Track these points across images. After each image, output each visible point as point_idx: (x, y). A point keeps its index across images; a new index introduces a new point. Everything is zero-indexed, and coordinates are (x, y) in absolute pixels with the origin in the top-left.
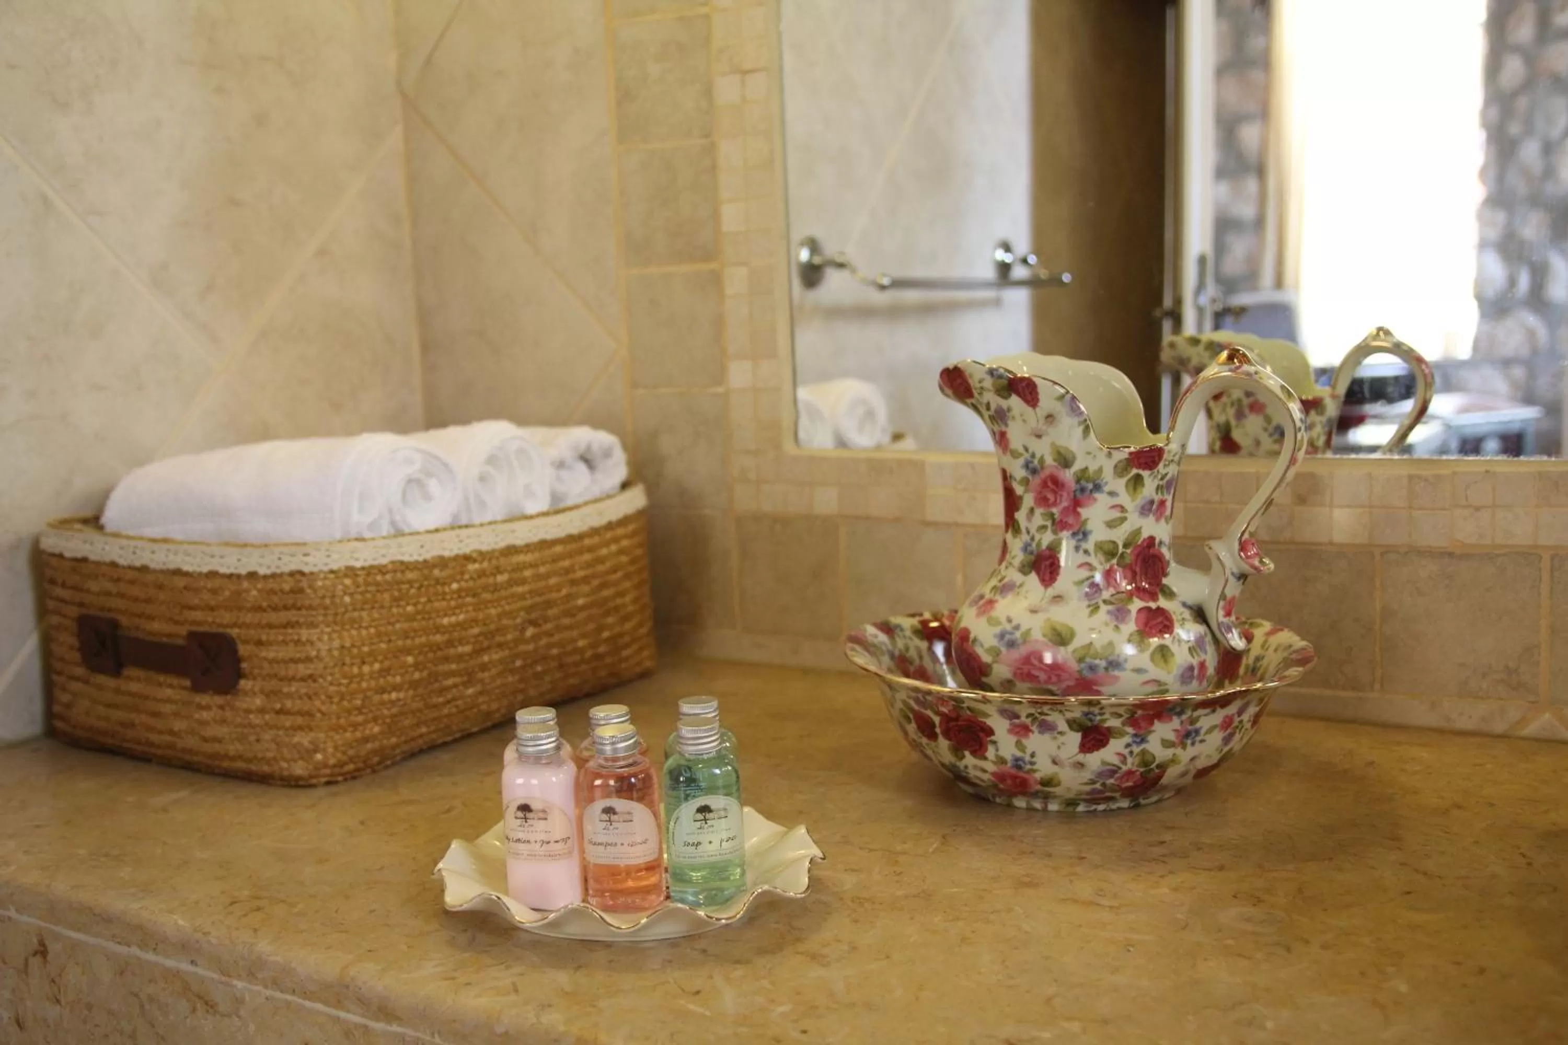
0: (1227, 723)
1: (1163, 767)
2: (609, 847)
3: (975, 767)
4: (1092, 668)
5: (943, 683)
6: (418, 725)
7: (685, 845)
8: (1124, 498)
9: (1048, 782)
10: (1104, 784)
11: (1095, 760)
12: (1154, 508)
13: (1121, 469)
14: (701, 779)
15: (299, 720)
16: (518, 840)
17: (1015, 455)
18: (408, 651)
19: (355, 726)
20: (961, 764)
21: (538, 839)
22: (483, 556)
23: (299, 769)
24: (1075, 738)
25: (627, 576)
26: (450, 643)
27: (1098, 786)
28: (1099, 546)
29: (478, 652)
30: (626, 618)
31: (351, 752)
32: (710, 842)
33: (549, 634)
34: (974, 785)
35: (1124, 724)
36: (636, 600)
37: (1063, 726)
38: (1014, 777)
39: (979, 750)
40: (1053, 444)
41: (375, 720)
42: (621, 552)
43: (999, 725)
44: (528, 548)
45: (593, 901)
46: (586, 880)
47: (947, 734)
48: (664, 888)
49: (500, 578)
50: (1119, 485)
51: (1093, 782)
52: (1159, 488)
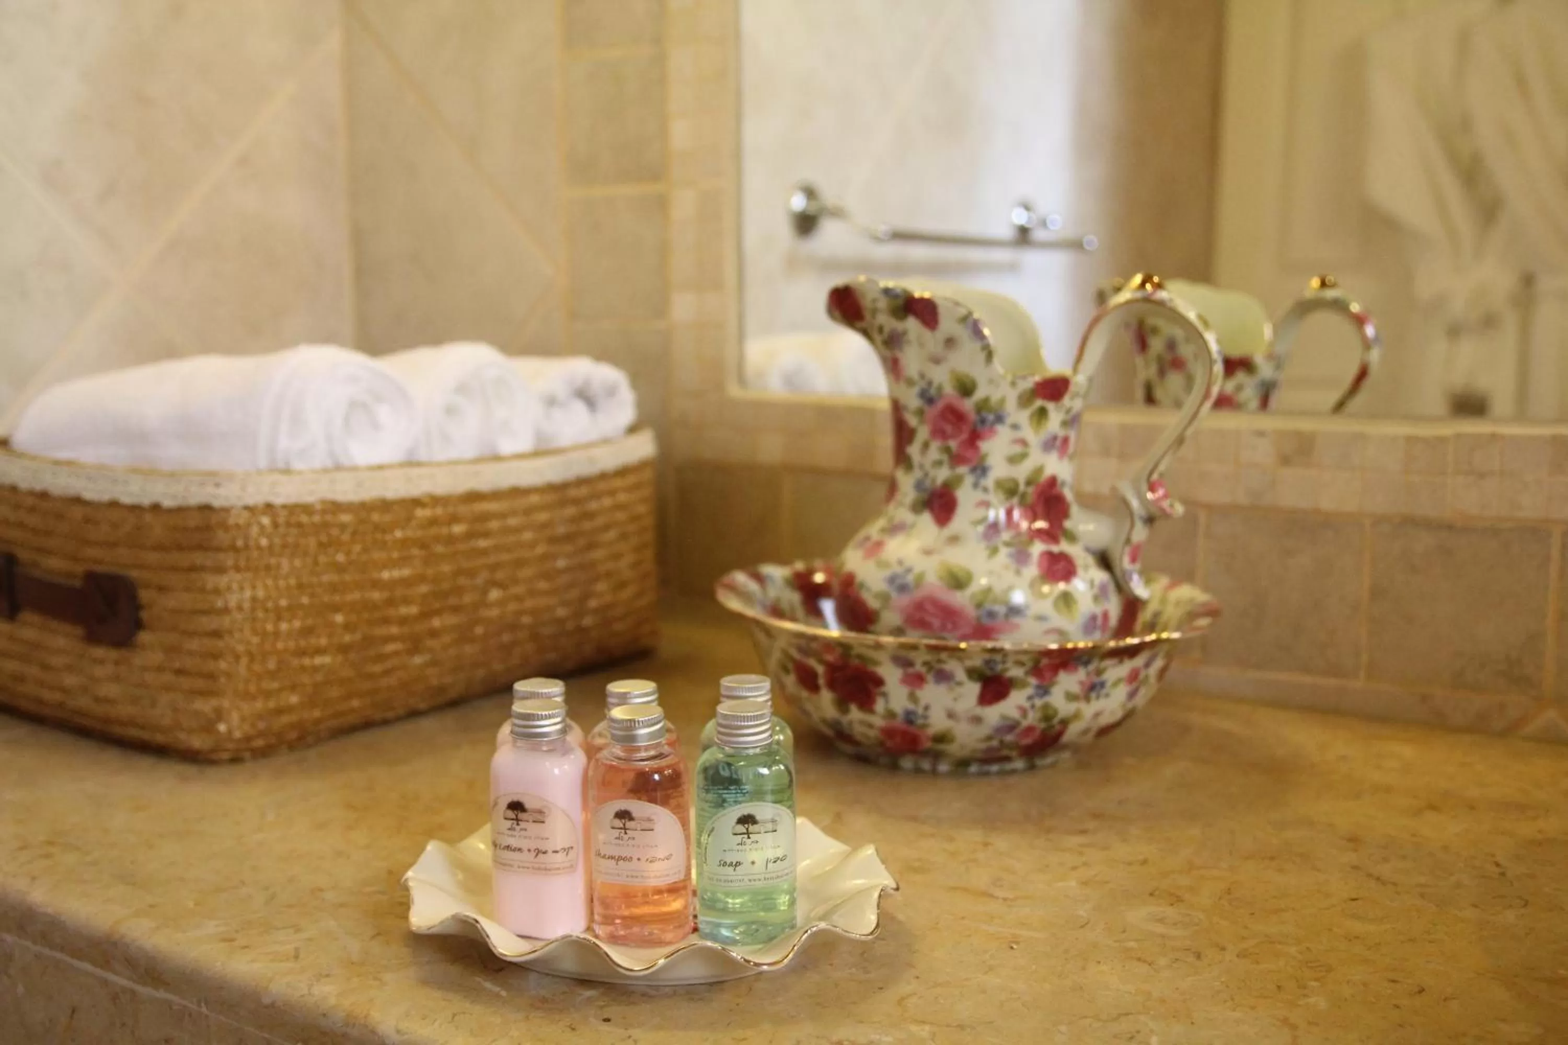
0: (1133, 677)
1: (1065, 723)
2: (621, 862)
3: (862, 723)
4: (991, 615)
5: (825, 626)
6: (349, 696)
7: (720, 865)
8: (1028, 432)
9: (942, 738)
10: (1002, 742)
11: (994, 714)
12: (1057, 445)
13: (1025, 400)
14: (744, 781)
15: (200, 683)
16: (508, 847)
17: (910, 382)
18: (336, 609)
19: (268, 695)
20: (845, 720)
21: (533, 847)
22: (436, 501)
23: (197, 742)
24: (974, 689)
25: (624, 537)
26: (390, 602)
27: (995, 743)
28: (999, 484)
29: (426, 615)
30: (622, 585)
31: (261, 725)
32: (753, 863)
33: (518, 598)
34: (856, 743)
35: (1027, 673)
36: (636, 565)
37: (961, 675)
38: (904, 733)
39: (866, 704)
40: (953, 372)
41: (293, 688)
42: (618, 507)
43: (891, 674)
44: (496, 495)
45: (600, 930)
46: (592, 900)
47: (832, 685)
48: (691, 918)
49: (458, 529)
50: (1023, 417)
51: (989, 738)
52: (1065, 424)
